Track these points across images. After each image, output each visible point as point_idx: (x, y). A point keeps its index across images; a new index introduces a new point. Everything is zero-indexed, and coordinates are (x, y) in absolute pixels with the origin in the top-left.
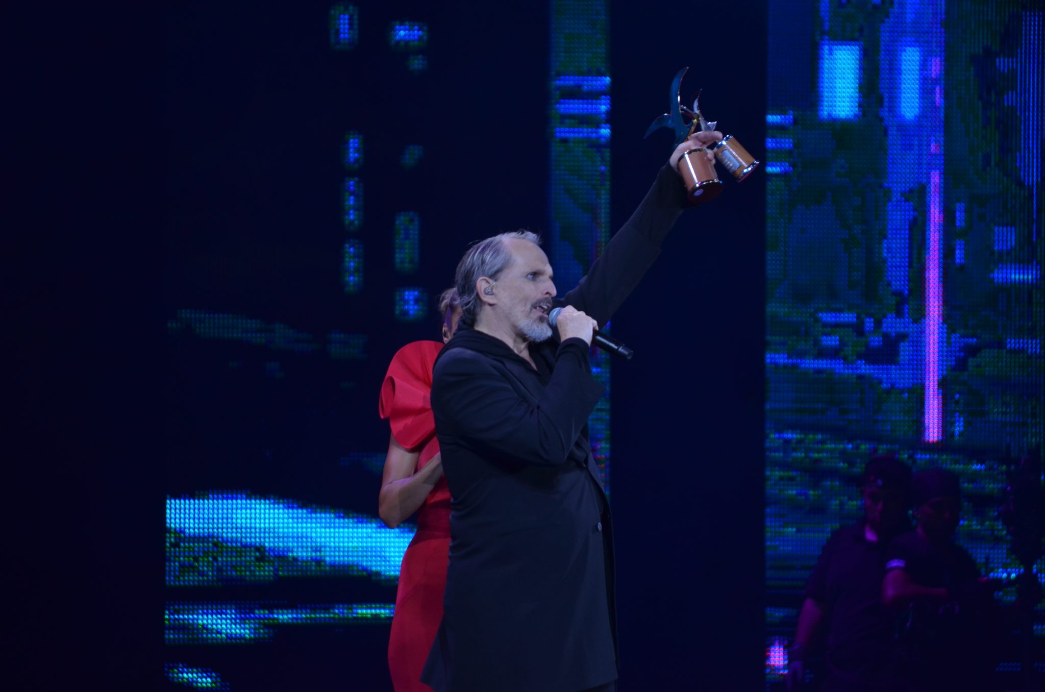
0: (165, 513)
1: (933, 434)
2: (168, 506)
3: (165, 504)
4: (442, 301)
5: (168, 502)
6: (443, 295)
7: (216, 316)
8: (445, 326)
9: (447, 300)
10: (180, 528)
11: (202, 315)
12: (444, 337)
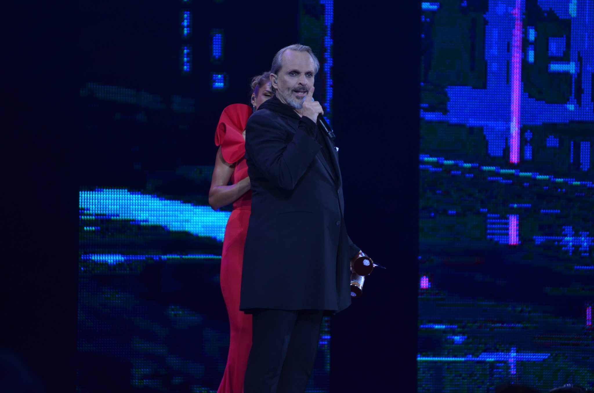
1: (514, 158)
2: (80, 195)
4: (253, 81)
5: (80, 192)
6: (254, 78)
8: (254, 94)
9: (256, 81)
10: (87, 208)
12: (252, 100)
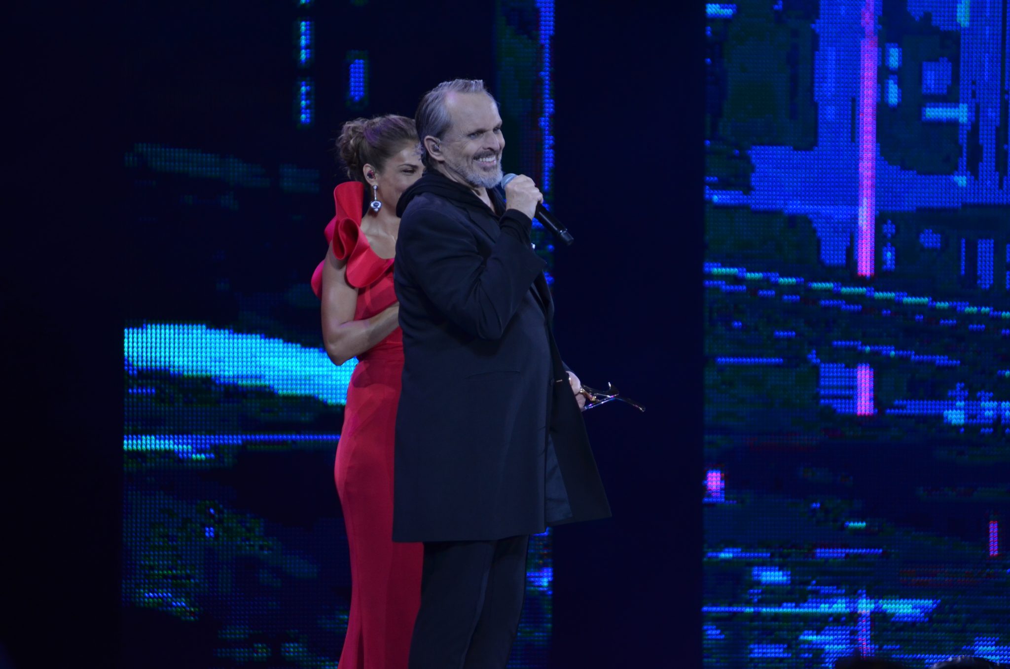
0: (123, 343)
1: (865, 267)
2: (126, 335)
3: (123, 333)
5: (126, 331)
7: (172, 150)
10: (138, 357)
11: (158, 149)
